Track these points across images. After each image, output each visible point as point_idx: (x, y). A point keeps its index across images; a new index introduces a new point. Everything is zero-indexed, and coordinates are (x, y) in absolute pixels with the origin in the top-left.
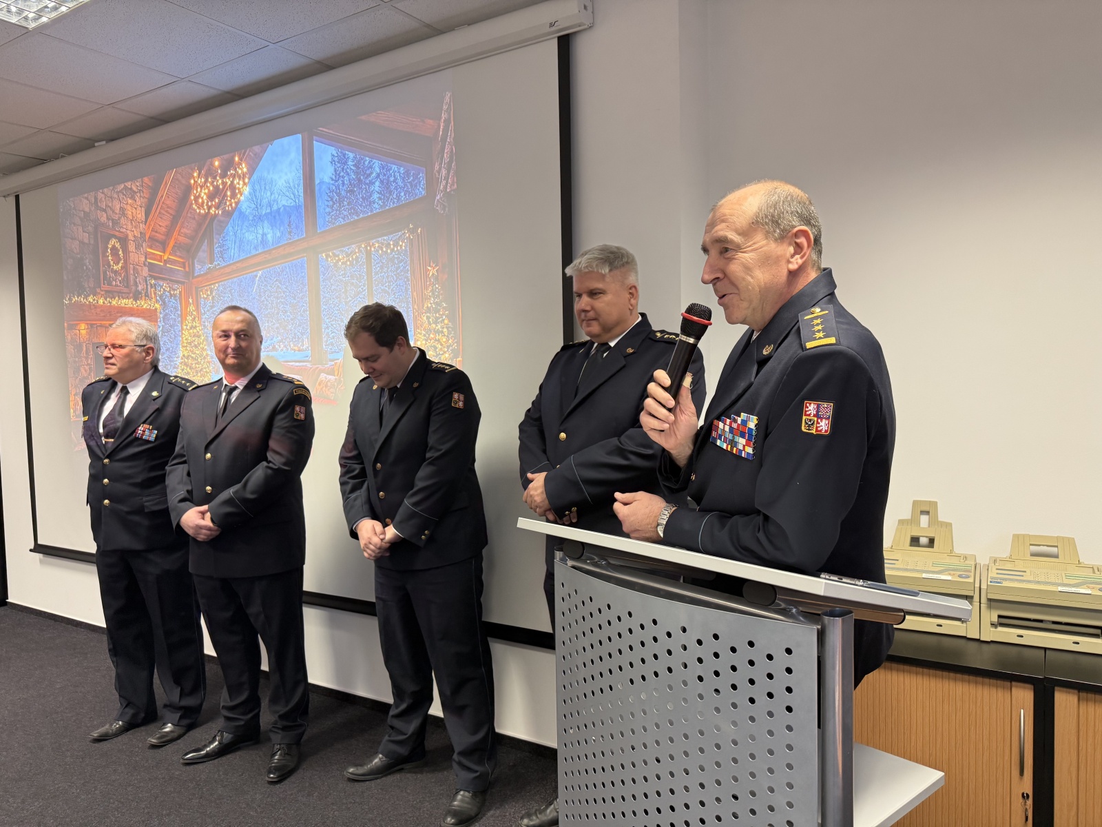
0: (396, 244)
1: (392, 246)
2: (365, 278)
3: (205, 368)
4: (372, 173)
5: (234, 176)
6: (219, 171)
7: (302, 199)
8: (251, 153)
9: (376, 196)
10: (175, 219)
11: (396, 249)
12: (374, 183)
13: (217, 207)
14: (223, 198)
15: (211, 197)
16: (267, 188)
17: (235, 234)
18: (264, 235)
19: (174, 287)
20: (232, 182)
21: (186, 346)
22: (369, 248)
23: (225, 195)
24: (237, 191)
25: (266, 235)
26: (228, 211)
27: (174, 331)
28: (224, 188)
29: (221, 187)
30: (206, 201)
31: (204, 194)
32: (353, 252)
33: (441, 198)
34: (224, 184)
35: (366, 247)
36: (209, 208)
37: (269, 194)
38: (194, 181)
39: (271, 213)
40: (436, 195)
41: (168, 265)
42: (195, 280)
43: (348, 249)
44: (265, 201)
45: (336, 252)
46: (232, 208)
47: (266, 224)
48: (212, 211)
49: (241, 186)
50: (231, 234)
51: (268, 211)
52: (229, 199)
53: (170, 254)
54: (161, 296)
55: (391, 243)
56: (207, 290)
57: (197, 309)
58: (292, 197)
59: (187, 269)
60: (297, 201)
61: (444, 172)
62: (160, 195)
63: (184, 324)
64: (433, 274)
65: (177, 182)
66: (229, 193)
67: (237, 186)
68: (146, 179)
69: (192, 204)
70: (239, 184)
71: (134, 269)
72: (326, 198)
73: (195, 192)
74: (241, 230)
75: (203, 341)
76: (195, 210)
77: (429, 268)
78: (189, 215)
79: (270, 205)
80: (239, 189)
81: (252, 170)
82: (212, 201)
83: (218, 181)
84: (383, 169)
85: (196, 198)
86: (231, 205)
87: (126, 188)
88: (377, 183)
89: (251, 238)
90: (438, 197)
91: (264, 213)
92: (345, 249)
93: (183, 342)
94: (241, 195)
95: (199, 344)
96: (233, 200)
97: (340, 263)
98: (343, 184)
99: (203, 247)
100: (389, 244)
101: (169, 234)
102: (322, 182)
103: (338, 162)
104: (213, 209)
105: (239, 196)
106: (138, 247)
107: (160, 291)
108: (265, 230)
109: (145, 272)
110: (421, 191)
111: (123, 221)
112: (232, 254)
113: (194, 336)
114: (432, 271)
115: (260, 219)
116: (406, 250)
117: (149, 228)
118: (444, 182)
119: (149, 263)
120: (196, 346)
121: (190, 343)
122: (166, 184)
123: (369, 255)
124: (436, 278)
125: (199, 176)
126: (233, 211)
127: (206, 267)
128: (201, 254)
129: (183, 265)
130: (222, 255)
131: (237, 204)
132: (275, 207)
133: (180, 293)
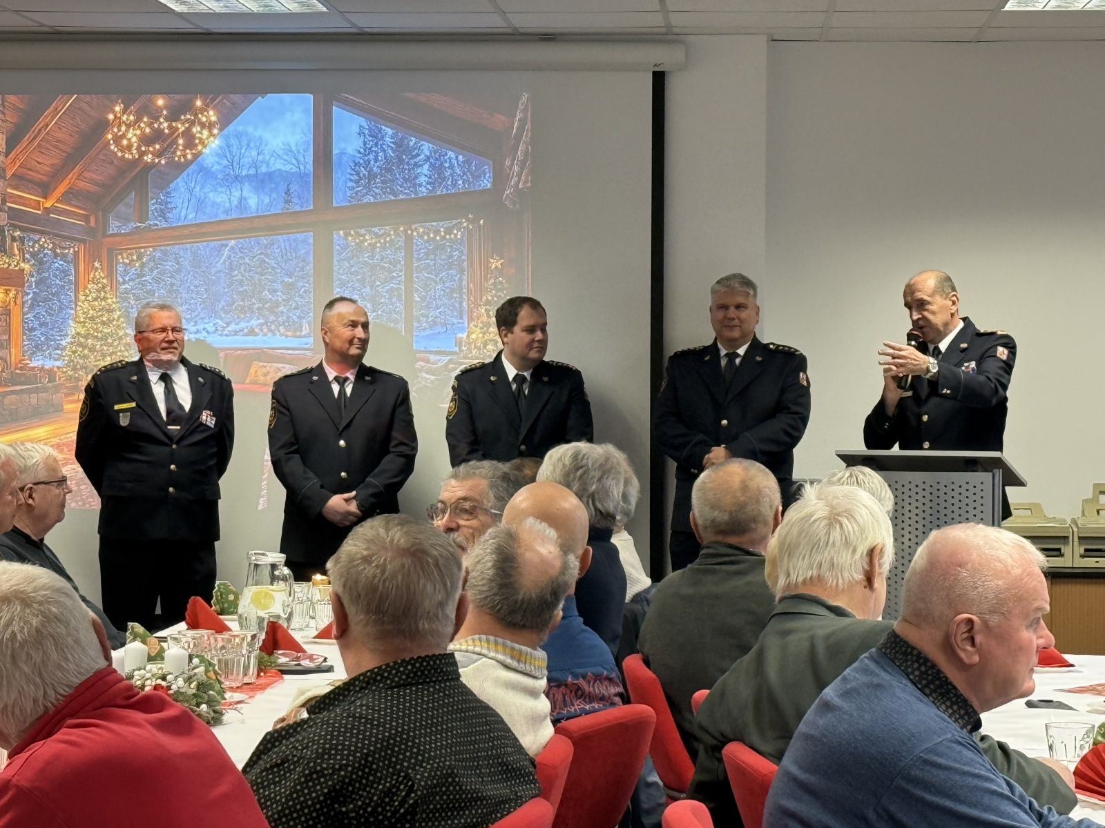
0: (449, 231)
1: (442, 234)
2: (402, 263)
3: (120, 351)
4: (418, 155)
5: (193, 123)
6: (165, 112)
7: (310, 167)
8: (225, 101)
9: (423, 179)
10: (71, 160)
11: (448, 237)
12: (421, 165)
13: (159, 154)
14: (170, 146)
15: (146, 140)
16: (252, 145)
17: (191, 191)
18: (242, 199)
19: (63, 244)
20: (188, 130)
21: (84, 322)
22: (409, 232)
23: (175, 142)
24: (197, 141)
25: (245, 199)
26: (178, 163)
27: (59, 301)
28: (171, 134)
29: (166, 131)
30: (135, 145)
31: (133, 136)
32: (387, 234)
33: (511, 193)
34: (173, 130)
35: (405, 231)
36: (142, 154)
37: (254, 153)
38: (115, 116)
39: (256, 175)
40: (505, 190)
41: (51, 215)
42: (107, 239)
43: (379, 230)
44: (247, 161)
45: (362, 231)
46: (186, 160)
47: (247, 187)
48: (148, 158)
49: (204, 137)
50: (183, 190)
51: (252, 172)
52: (181, 148)
53: (58, 201)
54: (34, 255)
55: (442, 230)
56: (131, 255)
57: (110, 274)
58: (294, 161)
59: (92, 224)
60: (302, 168)
61: (516, 169)
63: (82, 293)
64: (496, 267)
65: (80, 112)
66: (181, 141)
67: (198, 135)
68: (11, 98)
69: (109, 144)
70: (201, 133)
72: (349, 170)
73: (115, 130)
74: (202, 188)
75: (119, 317)
76: (115, 154)
77: (492, 261)
78: (101, 157)
79: (255, 165)
80: (200, 139)
81: (225, 121)
82: (148, 145)
83: (161, 123)
84: (435, 153)
85: (117, 139)
86: (185, 156)
88: (426, 166)
89: (218, 200)
90: (508, 192)
91: (244, 173)
92: (376, 230)
93: (77, 316)
94: (204, 147)
95: (110, 321)
96: (188, 151)
97: (366, 244)
98: (376, 160)
99: (126, 200)
100: (439, 231)
101: (58, 174)
102: (342, 153)
103: (369, 136)
104: (150, 156)
105: (200, 147)
107: (33, 247)
108: (245, 193)
110: (486, 183)
112: (183, 214)
113: (100, 310)
114: (495, 263)
115: (238, 179)
116: (462, 239)
117: (14, 161)
118: (516, 179)
119: (9, 207)
120: (103, 323)
121: (92, 319)
122: (56, 111)
123: (409, 239)
124: (500, 272)
125: (124, 111)
126: (188, 164)
127: (133, 225)
128: (121, 208)
129: (86, 219)
130: (163, 214)
131: (196, 156)
132: (264, 169)
133: (76, 254)
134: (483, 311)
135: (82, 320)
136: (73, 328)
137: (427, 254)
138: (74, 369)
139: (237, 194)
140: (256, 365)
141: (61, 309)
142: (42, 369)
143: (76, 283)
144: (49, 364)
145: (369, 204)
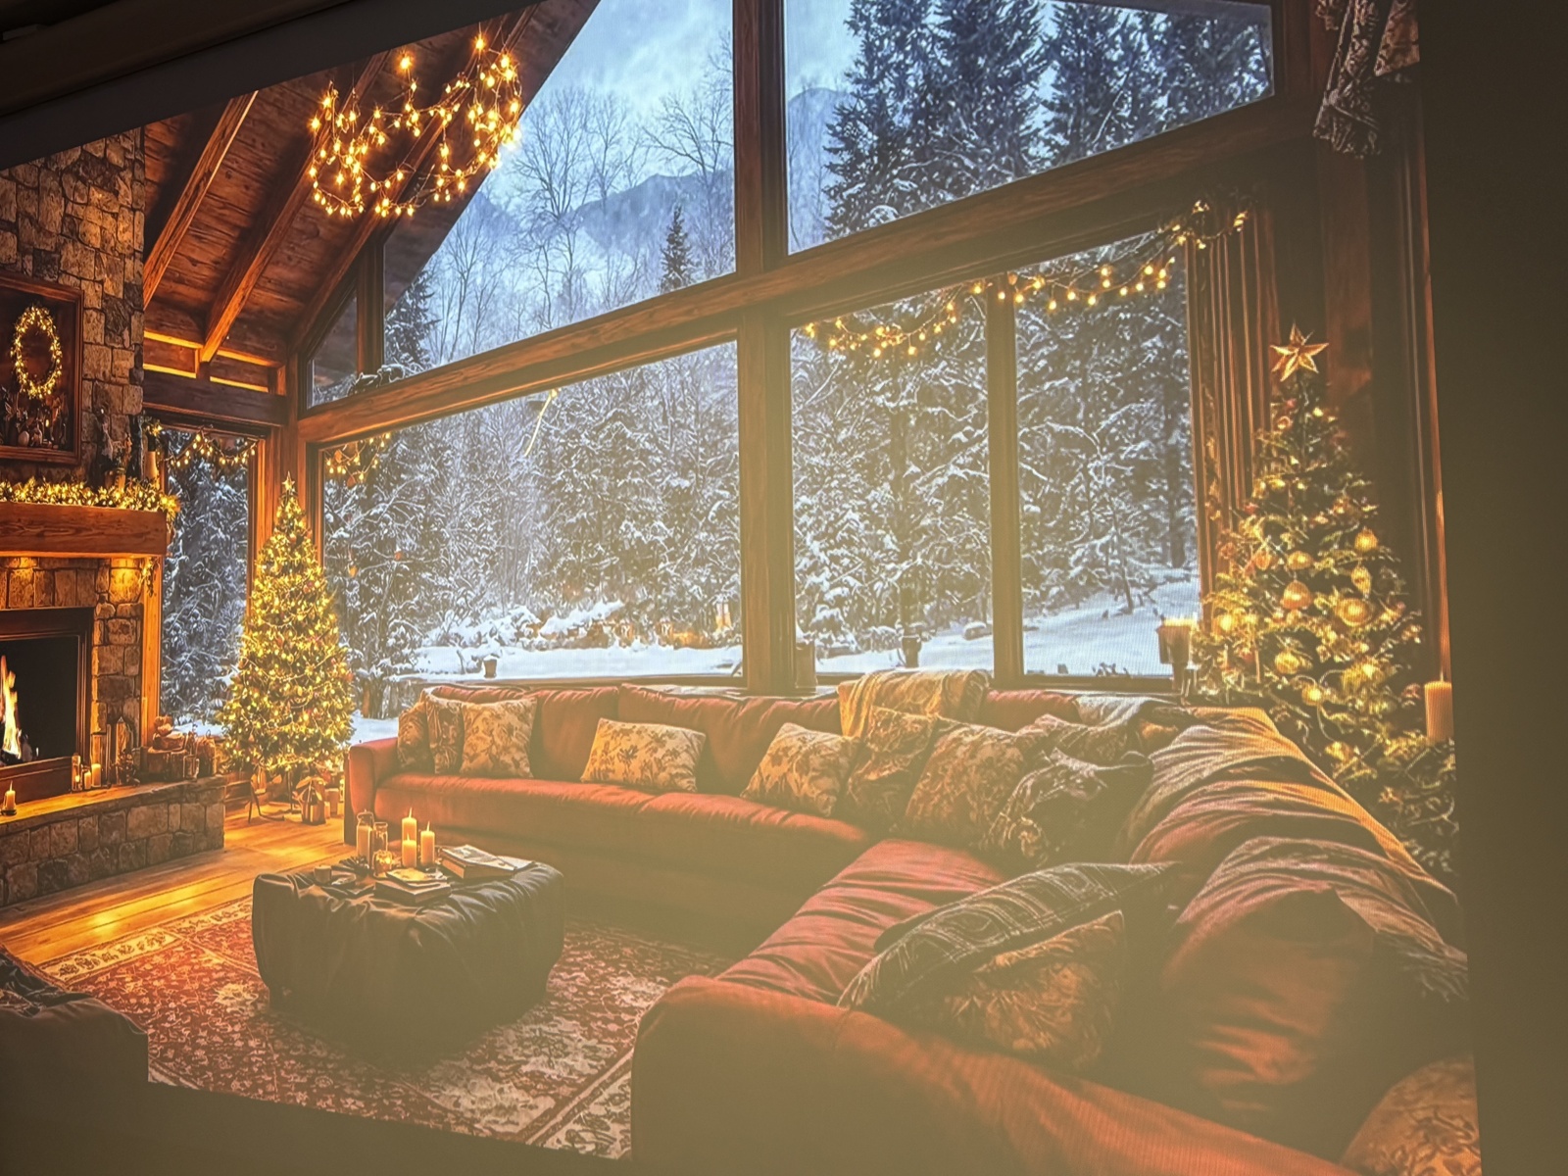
0: (1126, 272)
1: (1106, 284)
2: (982, 397)
3: (328, 697)
4: (1025, 44)
5: (467, 99)
6: (414, 87)
7: (727, 154)
8: (533, 22)
9: (1040, 118)
10: (248, 240)
11: (1124, 292)
12: (1035, 76)
13: (401, 196)
14: (424, 167)
15: (379, 166)
16: (593, 124)
17: (464, 278)
18: (572, 275)
19: (230, 445)
20: (460, 117)
21: (264, 628)
22: (1002, 296)
23: (433, 157)
24: (477, 143)
25: (580, 273)
26: (442, 207)
27: (223, 580)
28: (426, 136)
29: (417, 133)
30: (359, 180)
31: (354, 159)
32: (934, 314)
33: (1344, 101)
34: (429, 124)
35: (990, 294)
36: (371, 200)
37: (598, 143)
38: (323, 121)
39: (601, 205)
40: (1320, 93)
41: (212, 379)
42: (306, 422)
43: (913, 304)
44: (582, 169)
45: (864, 317)
46: (454, 196)
47: (583, 240)
48: (382, 209)
49: (492, 127)
50: (449, 274)
51: (594, 196)
52: (445, 167)
53: (222, 346)
54: (183, 475)
55: (1105, 272)
56: (350, 454)
57: (313, 505)
58: (689, 146)
59: (281, 389)
60: (709, 161)
62: (198, 172)
63: (260, 557)
64: (1299, 372)
65: (262, 129)
66: (445, 151)
67: (479, 126)
68: (156, 129)
69: (310, 191)
70: (484, 119)
71: (96, 393)
72: (827, 140)
73: (323, 154)
74: (488, 261)
75: (327, 612)
76: (321, 210)
77: (1284, 351)
78: (297, 225)
79: (600, 178)
80: (484, 135)
81: (532, 79)
82: (381, 178)
83: (407, 116)
84: (1077, 24)
85: (327, 173)
86: (452, 186)
87: (87, 159)
88: (1049, 76)
89: (522, 286)
90: (1333, 98)
91: (575, 204)
92: (903, 305)
93: (253, 615)
94: (492, 154)
95: (310, 621)
96: (459, 173)
97: (877, 353)
98: (901, 90)
99: (342, 321)
100: (1096, 277)
101: (221, 286)
102: (810, 92)
103: (883, 21)
104: (386, 202)
105: (482, 158)
106: (113, 329)
107: (182, 457)
108: (579, 261)
109: (133, 401)
111: (70, 253)
112: (449, 338)
113: (293, 595)
114: (1292, 360)
115: (562, 222)
116: (1171, 291)
117: (155, 270)
118: (1360, 47)
119: (147, 372)
120: (299, 629)
121: (278, 619)
122: (224, 137)
123: (1001, 319)
124: (1312, 386)
125: (339, 106)
126: (461, 202)
127: (352, 380)
128: (334, 342)
129: (268, 377)
130: (410, 342)
131: (475, 182)
132: (620, 185)
133: (253, 462)
134: (1257, 531)
135: (260, 622)
136: (244, 643)
137: (1058, 362)
138: (245, 745)
139: (560, 264)
140: (607, 727)
141: (225, 598)
142: (190, 743)
143: (251, 533)
144: (203, 730)
145: (886, 230)
